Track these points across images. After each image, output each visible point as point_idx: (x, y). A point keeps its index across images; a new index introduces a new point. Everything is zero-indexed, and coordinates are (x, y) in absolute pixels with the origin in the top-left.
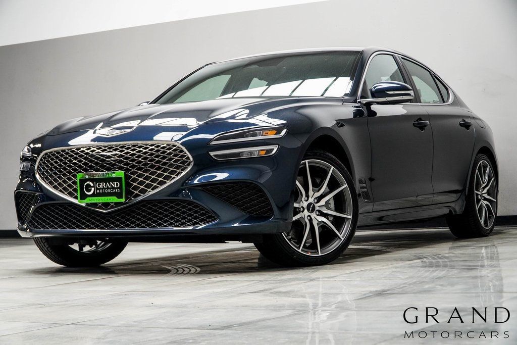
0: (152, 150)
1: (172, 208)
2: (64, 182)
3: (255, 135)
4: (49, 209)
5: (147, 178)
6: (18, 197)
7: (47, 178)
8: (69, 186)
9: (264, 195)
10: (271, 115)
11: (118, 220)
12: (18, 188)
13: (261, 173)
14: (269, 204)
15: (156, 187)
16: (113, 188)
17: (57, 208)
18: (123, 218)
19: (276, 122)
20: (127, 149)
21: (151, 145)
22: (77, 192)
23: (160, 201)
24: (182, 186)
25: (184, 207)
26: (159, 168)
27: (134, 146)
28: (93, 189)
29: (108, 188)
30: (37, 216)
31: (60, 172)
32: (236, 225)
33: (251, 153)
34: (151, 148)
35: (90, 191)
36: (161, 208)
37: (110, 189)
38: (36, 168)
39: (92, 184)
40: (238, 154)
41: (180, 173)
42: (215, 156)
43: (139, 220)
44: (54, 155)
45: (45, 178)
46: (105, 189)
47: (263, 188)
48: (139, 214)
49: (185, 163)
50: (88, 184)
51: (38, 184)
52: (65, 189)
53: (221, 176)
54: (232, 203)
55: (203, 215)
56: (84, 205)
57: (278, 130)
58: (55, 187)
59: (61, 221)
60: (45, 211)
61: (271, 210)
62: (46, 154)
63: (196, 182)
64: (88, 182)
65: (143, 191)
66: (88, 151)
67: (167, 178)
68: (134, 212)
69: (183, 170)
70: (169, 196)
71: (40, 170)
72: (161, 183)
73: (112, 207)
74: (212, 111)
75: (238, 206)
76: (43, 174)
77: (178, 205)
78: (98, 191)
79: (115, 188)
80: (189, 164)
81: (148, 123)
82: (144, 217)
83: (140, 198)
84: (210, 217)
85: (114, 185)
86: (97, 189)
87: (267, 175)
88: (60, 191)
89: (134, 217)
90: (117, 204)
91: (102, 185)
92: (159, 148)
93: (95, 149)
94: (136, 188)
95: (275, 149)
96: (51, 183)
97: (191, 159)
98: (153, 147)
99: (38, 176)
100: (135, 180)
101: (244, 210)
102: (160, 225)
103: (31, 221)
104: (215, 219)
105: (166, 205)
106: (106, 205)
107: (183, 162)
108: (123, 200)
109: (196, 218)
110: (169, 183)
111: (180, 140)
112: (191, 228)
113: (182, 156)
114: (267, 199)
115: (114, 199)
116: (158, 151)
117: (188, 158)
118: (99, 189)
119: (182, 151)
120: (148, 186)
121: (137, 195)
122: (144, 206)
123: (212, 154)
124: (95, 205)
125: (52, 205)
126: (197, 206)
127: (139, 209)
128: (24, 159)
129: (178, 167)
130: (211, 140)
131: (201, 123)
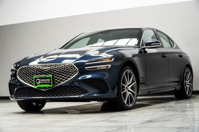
0: (62, 66)
1: (71, 89)
2: (28, 79)
3: (102, 61)
4: (22, 89)
5: (61, 77)
6: (10, 85)
8: (30, 80)
9: (106, 83)
10: (107, 53)
11: (49, 94)
12: (10, 81)
13: (104, 75)
14: (108, 87)
15: (64, 81)
16: (47, 81)
17: (25, 89)
18: (51, 92)
19: (110, 56)
20: (53, 66)
22: (33, 83)
23: (66, 86)
24: (74, 80)
25: (75, 88)
26: (65, 74)
27: (56, 65)
29: (45, 81)
30: (18, 92)
31: (27, 75)
32: (95, 95)
33: (101, 67)
35: (38, 82)
36: (66, 89)
38: (17, 74)
40: (96, 68)
41: (73, 75)
43: (58, 93)
44: (24, 69)
45: (21, 78)
47: (105, 81)
48: (58, 91)
49: (76, 72)
50: (37, 80)
51: (18, 80)
52: (29, 82)
53: (89, 76)
54: (93, 87)
55: (82, 91)
56: (36, 88)
57: (111, 59)
58: (25, 81)
59: (27, 94)
60: (21, 90)
61: (109, 89)
62: (21, 68)
63: (80, 79)
65: (59, 82)
66: (38, 67)
67: (69, 77)
68: (56, 90)
69: (75, 74)
70: (69, 84)
71: (19, 74)
72: (66, 79)
73: (47, 89)
74: (85, 52)
75: (96, 88)
76: (20, 76)
77: (73, 87)
80: (77, 72)
81: (61, 56)
82: (60, 92)
83: (58, 85)
84: (85, 92)
85: (48, 80)
86: (41, 82)
87: (107, 76)
88: (27, 82)
89: (56, 92)
90: (49, 87)
91: (43, 80)
93: (40, 66)
94: (56, 81)
95: (110, 66)
96: (23, 79)
97: (78, 70)
99: (18, 77)
100: (56, 78)
101: (98, 89)
102: (66, 95)
103: (15, 94)
104: (87, 93)
105: (68, 88)
106: (45, 88)
108: (51, 86)
109: (80, 92)
110: (69, 79)
111: (73, 63)
112: (78, 96)
113: (74, 69)
114: (107, 85)
115: (48, 86)
116: (65, 67)
117: (76, 70)
118: (42, 82)
119: (74, 67)
120: (61, 80)
122: (59, 88)
123: (86, 68)
124: (41, 88)
125: (24, 88)
126: (80, 88)
128: (12, 70)
129: (73, 73)
130: (85, 63)
131: (81, 56)
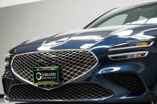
0: (74, 54)
1: (86, 88)
2: (26, 72)
3: (135, 45)
4: (18, 87)
5: (71, 71)
6: (4, 80)
7: (17, 70)
8: (29, 75)
9: (140, 80)
11: (56, 95)
13: (138, 67)
14: (143, 85)
15: (76, 76)
16: (52, 76)
17: (22, 87)
18: (58, 93)
20: (60, 54)
21: (74, 52)
22: (32, 79)
23: (79, 84)
24: (92, 75)
25: (93, 87)
26: (78, 65)
27: (64, 52)
28: (41, 77)
29: (49, 76)
30: (12, 92)
31: (24, 67)
32: (124, 98)
33: (132, 55)
34: (74, 53)
35: (39, 78)
36: (80, 88)
37: (51, 77)
38: (11, 65)
39: (40, 74)
40: (125, 56)
41: (90, 68)
42: (111, 57)
43: (67, 94)
44: (20, 57)
45: (16, 71)
46: (48, 77)
47: (139, 76)
48: (67, 91)
49: (94, 61)
50: (38, 74)
51: (13, 75)
52: (26, 76)
54: (121, 85)
55: (104, 92)
56: (37, 86)
57: (149, 42)
58: (21, 76)
59: (25, 95)
60: (16, 89)
61: (144, 89)
62: (16, 57)
63: (100, 72)
64: (38, 73)
65: (69, 78)
67: (83, 70)
68: (64, 90)
69: (92, 66)
70: (84, 81)
71: (13, 66)
72: (80, 74)
73: (52, 87)
74: (110, 31)
75: (125, 87)
76: (15, 68)
77: (89, 86)
78: (44, 78)
79: (53, 76)
80: (96, 63)
81: (73, 38)
82: (70, 93)
83: (67, 82)
84: (108, 93)
85: (53, 74)
86: (43, 77)
87: (142, 69)
88: (24, 78)
89: (64, 93)
90: (55, 85)
91: (46, 74)
92: (78, 53)
94: (65, 76)
95: (147, 53)
96: (19, 73)
97: (97, 59)
98: (75, 53)
99: (12, 69)
100: (64, 72)
101: (128, 89)
102: (79, 98)
103: (9, 94)
104: (111, 95)
105: (82, 86)
106: (49, 86)
107: (92, 61)
108: (57, 83)
109: (100, 94)
110: (84, 73)
112: (97, 100)
113: (92, 58)
114: (142, 82)
115: (52, 83)
116: (78, 55)
117: (95, 59)
118: (45, 77)
119: (92, 55)
120: (72, 75)
121: (66, 81)
122: (70, 87)
123: (109, 56)
124: (43, 86)
125: (20, 86)
126: (100, 87)
127: (67, 88)
128: (7, 60)
129: (89, 64)
130: (109, 48)
131: (103, 38)
